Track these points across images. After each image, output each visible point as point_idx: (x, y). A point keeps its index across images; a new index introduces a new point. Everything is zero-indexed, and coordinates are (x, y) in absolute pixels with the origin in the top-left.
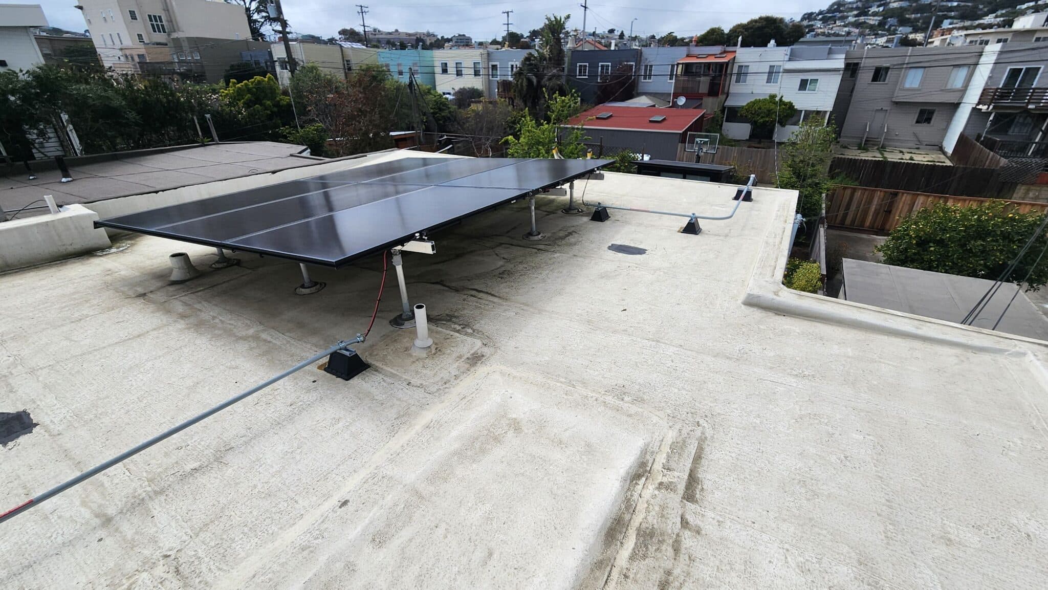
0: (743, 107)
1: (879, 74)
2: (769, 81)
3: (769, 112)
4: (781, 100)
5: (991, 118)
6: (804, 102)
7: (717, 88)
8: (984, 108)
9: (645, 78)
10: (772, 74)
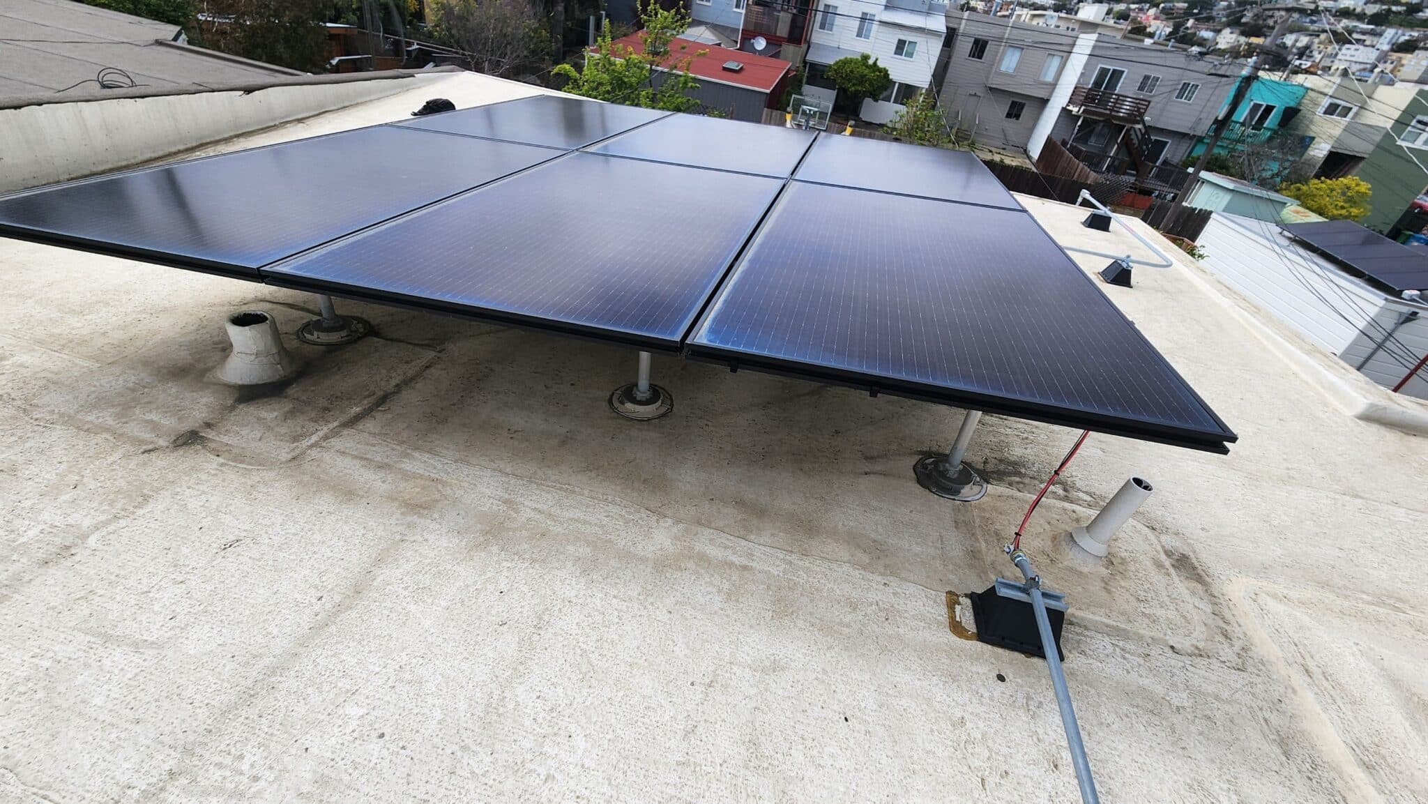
0: (830, 66)
1: (979, 48)
2: (859, 35)
4: (875, 64)
5: (1079, 123)
6: (901, 71)
7: (799, 34)
8: (1075, 109)
10: (864, 25)
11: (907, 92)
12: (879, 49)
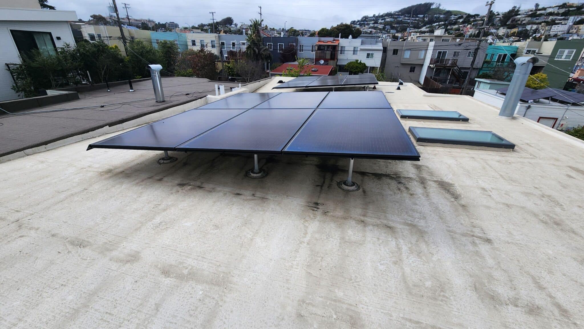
0: (345, 65)
1: (395, 52)
2: (354, 54)
3: (357, 67)
4: (360, 62)
5: (435, 70)
6: (369, 63)
7: (334, 57)
8: (432, 66)
9: (300, 51)
10: (355, 51)
11: (373, 69)
12: (362, 58)
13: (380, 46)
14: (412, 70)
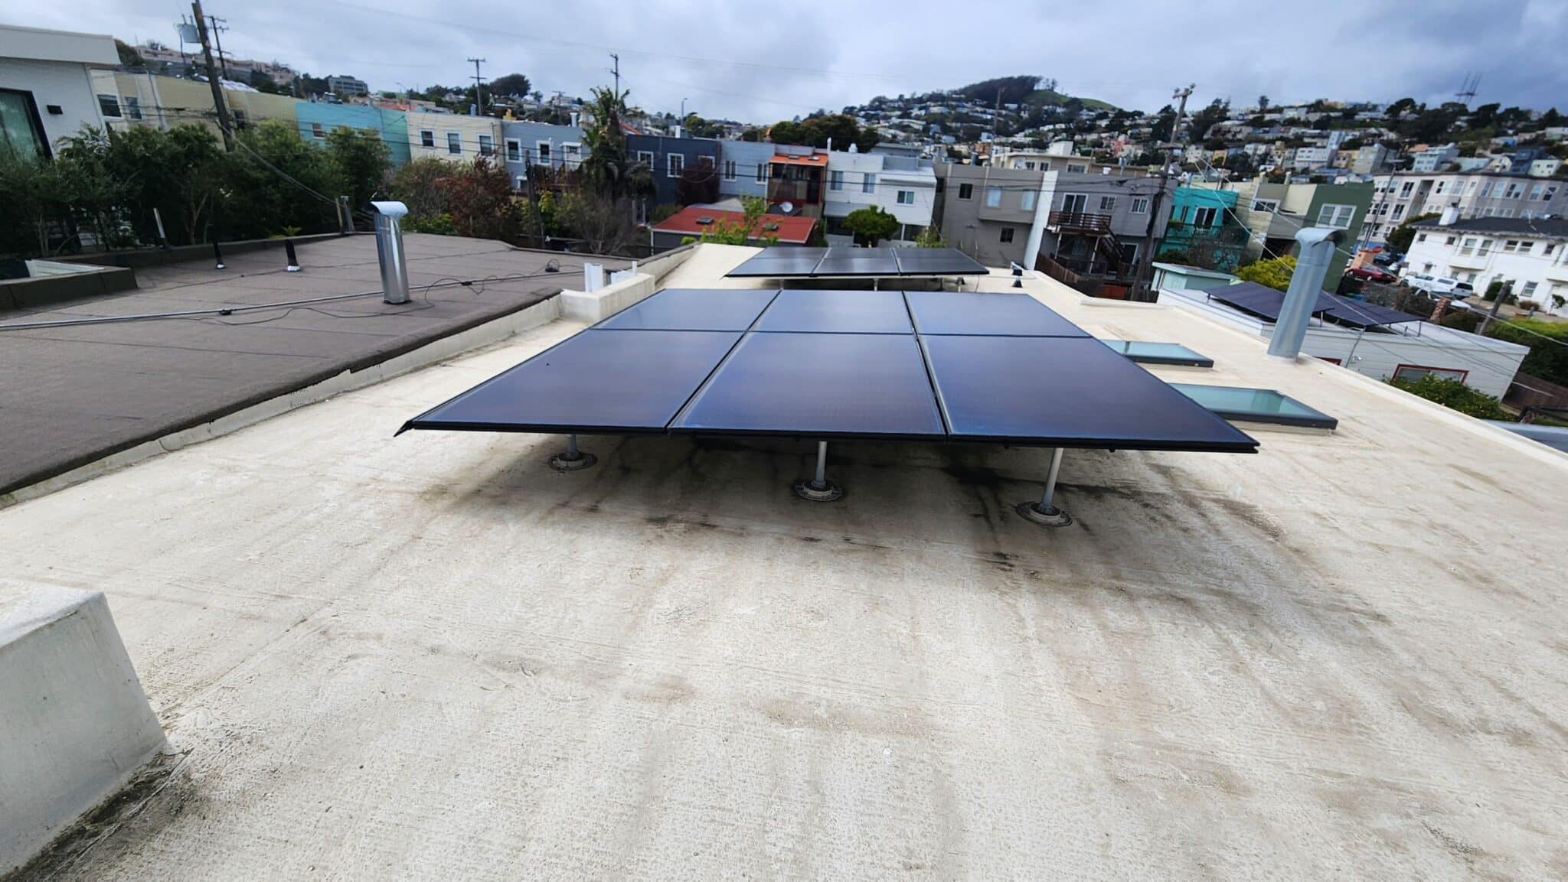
0: (845, 218)
1: (966, 191)
2: (865, 191)
3: (875, 225)
4: (883, 212)
5: (1060, 239)
6: (906, 215)
7: (815, 196)
8: (1053, 229)
9: (727, 177)
10: (867, 185)
11: (913, 231)
12: (885, 201)
13: (928, 176)
14: (1007, 236)
